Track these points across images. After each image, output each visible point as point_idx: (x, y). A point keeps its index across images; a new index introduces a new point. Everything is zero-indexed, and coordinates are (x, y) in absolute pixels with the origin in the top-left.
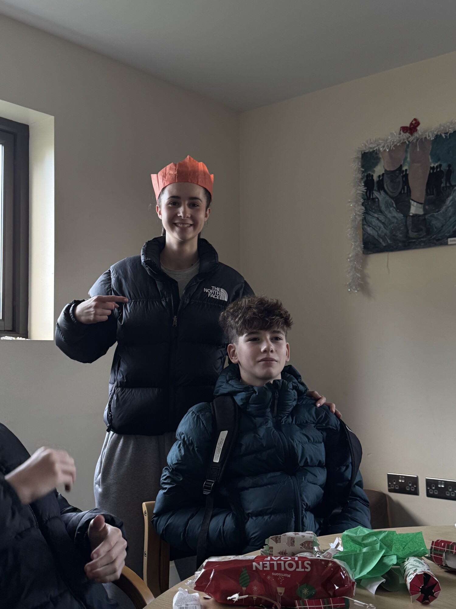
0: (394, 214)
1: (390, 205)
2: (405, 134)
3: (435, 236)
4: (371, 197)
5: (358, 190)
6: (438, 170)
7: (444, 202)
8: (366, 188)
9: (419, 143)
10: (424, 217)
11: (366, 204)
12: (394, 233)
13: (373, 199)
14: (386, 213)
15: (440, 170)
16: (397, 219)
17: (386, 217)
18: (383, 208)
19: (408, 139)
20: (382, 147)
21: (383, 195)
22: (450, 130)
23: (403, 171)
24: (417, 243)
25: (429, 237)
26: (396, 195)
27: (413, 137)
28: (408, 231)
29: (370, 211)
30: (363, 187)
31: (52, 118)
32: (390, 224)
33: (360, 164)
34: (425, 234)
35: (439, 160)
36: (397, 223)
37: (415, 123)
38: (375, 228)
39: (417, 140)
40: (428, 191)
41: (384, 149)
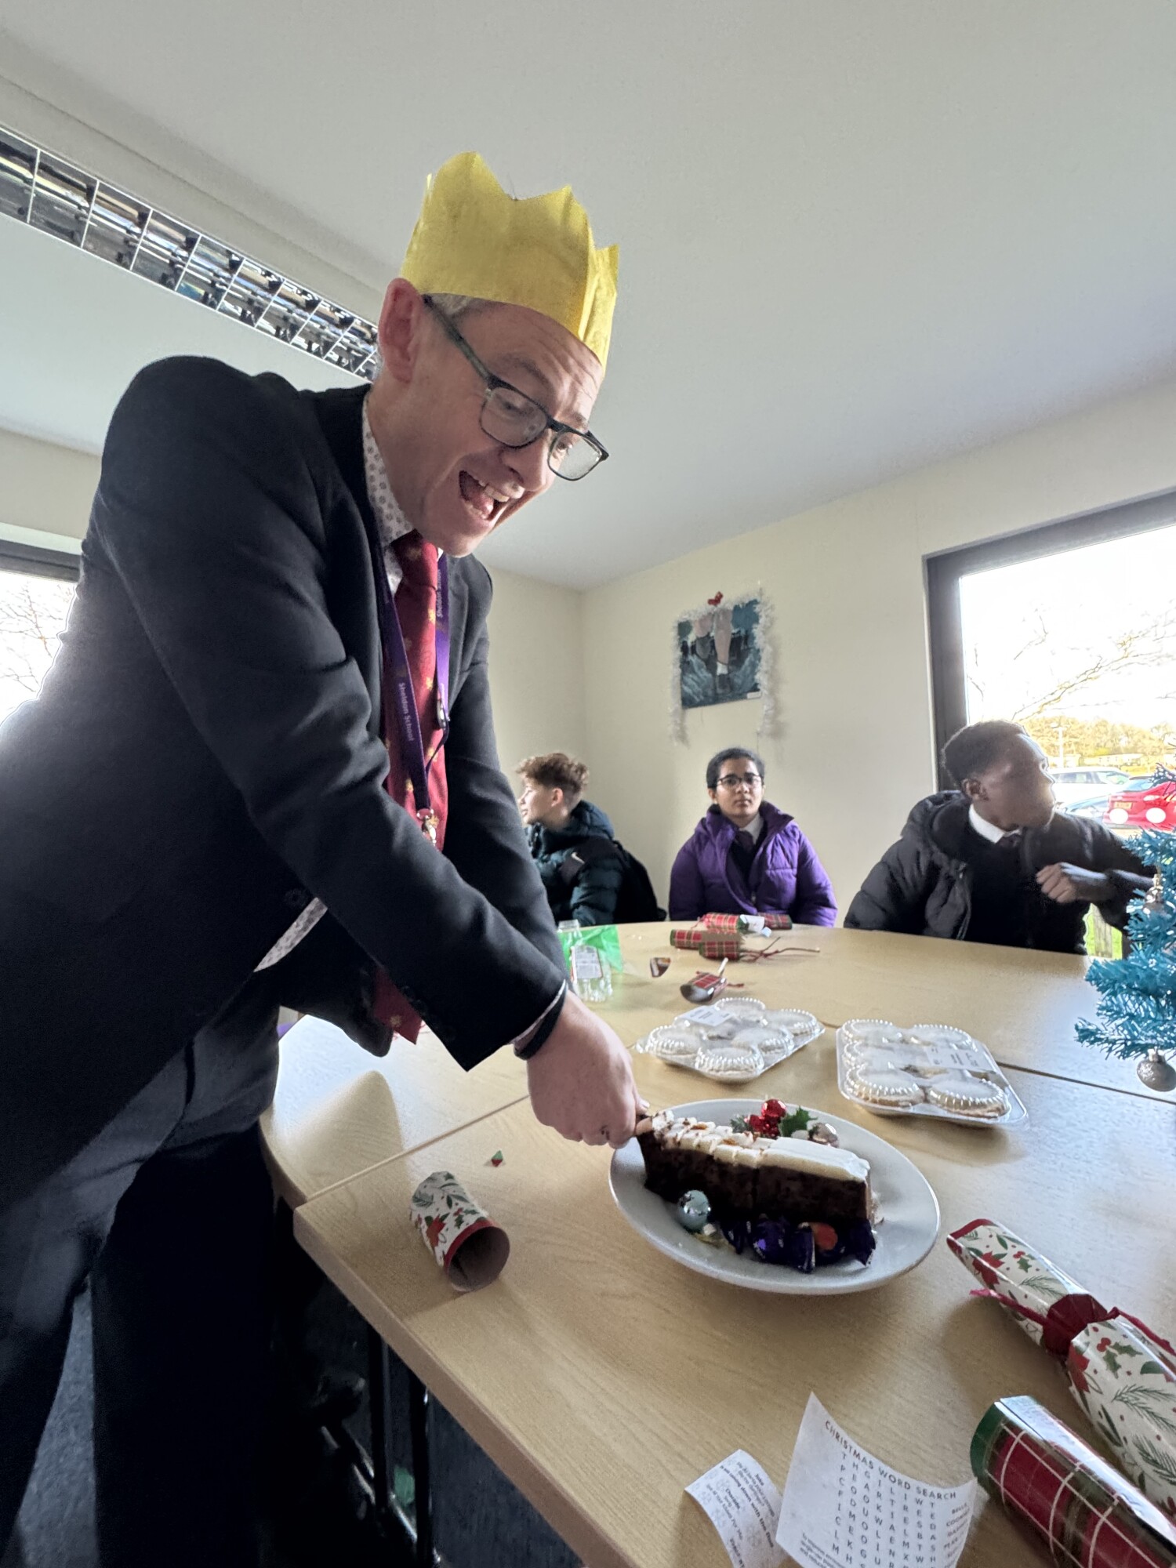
0: (705, 674)
1: (701, 666)
2: (711, 606)
3: (737, 692)
4: (687, 660)
5: (676, 655)
6: (738, 635)
7: (743, 662)
8: (682, 653)
9: (722, 612)
10: (728, 676)
11: (683, 667)
12: (706, 690)
13: (688, 663)
14: (699, 673)
16: (707, 678)
17: (699, 677)
18: (696, 668)
19: (714, 609)
20: (693, 618)
21: (696, 658)
23: (711, 637)
24: (723, 699)
25: (733, 693)
26: (706, 658)
27: (717, 608)
28: (716, 688)
29: (686, 672)
30: (680, 652)
32: (702, 683)
33: (676, 632)
34: (729, 690)
35: (738, 627)
36: (707, 682)
37: (719, 596)
38: (691, 687)
39: (721, 610)
40: (731, 653)
41: (695, 619)
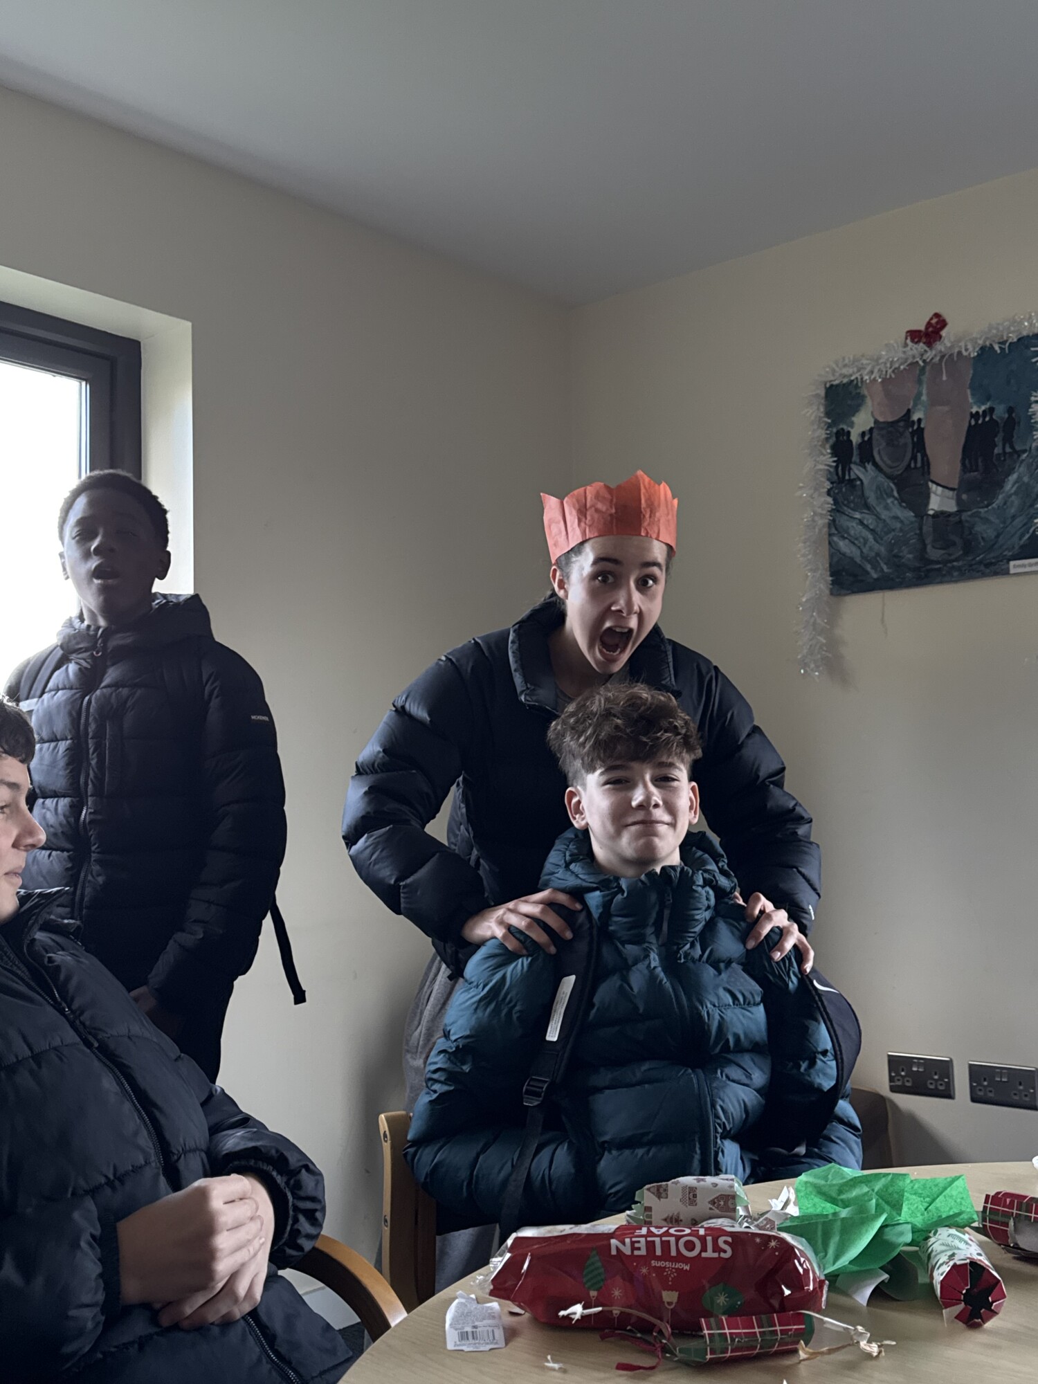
0: (896, 512)
1: (887, 494)
2: (916, 346)
3: (981, 556)
4: (847, 477)
5: (818, 462)
6: (987, 419)
7: (1000, 485)
8: (835, 459)
9: (945, 363)
10: (957, 517)
11: (836, 491)
12: (896, 551)
13: (851, 481)
14: (878, 510)
15: (991, 418)
16: (902, 522)
17: (878, 517)
18: (872, 500)
19: (922, 355)
20: (867, 374)
21: (872, 473)
22: (1011, 335)
23: (913, 422)
24: (944, 572)
25: (970, 558)
26: (899, 472)
27: (934, 352)
28: (925, 546)
29: (845, 505)
30: (830, 456)
31: (189, 324)
32: (887, 533)
33: (822, 409)
34: (961, 552)
35: (988, 399)
36: (901, 530)
37: (937, 323)
38: (856, 542)
39: (942, 357)
40: (967, 462)
41: (872, 377)
